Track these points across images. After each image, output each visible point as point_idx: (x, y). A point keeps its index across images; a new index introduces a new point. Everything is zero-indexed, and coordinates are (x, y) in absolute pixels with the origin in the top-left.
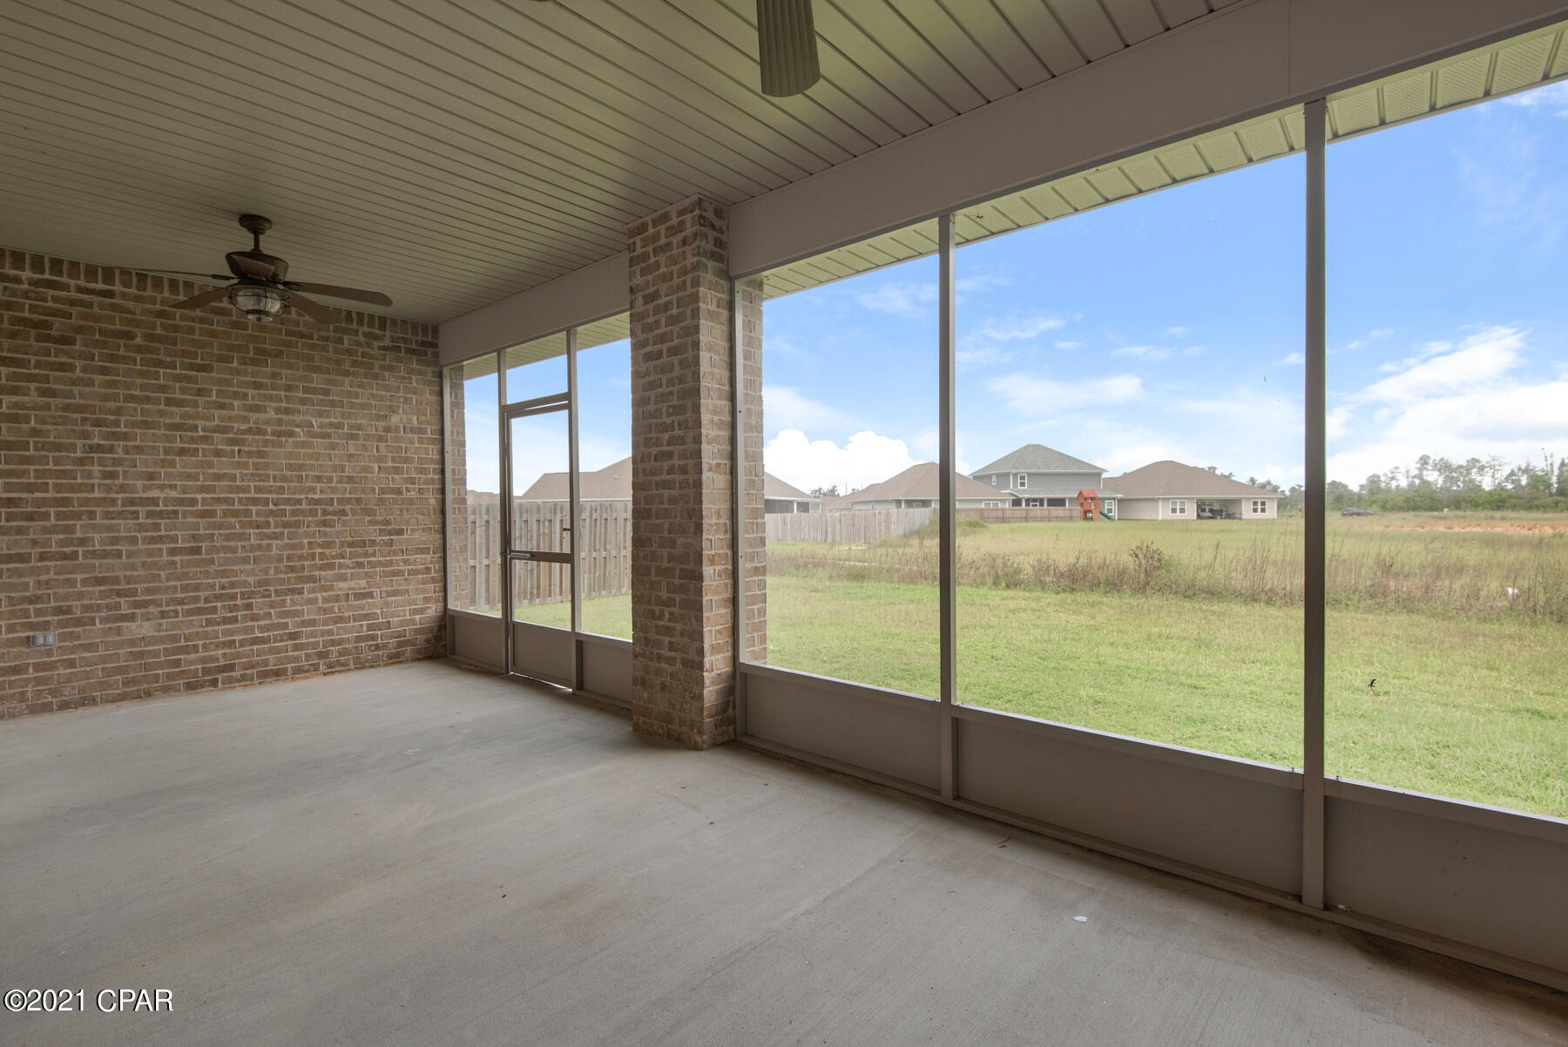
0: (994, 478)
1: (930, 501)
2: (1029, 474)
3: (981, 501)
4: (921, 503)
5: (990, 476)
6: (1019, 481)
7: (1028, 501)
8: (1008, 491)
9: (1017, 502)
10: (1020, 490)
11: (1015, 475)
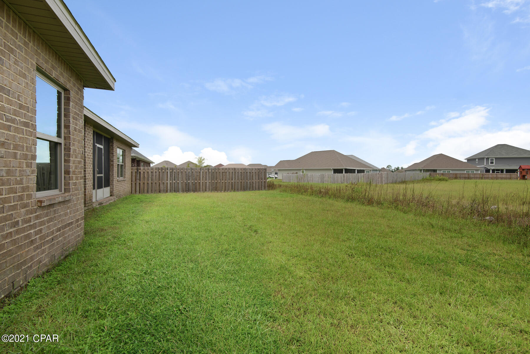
0: (477, 160)
1: (437, 170)
2: (496, 158)
3: (464, 170)
4: (433, 171)
5: (475, 159)
6: (490, 161)
7: (493, 171)
8: (483, 166)
9: (488, 171)
10: (490, 166)
11: (488, 159)
